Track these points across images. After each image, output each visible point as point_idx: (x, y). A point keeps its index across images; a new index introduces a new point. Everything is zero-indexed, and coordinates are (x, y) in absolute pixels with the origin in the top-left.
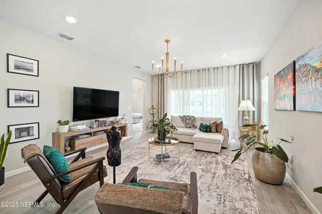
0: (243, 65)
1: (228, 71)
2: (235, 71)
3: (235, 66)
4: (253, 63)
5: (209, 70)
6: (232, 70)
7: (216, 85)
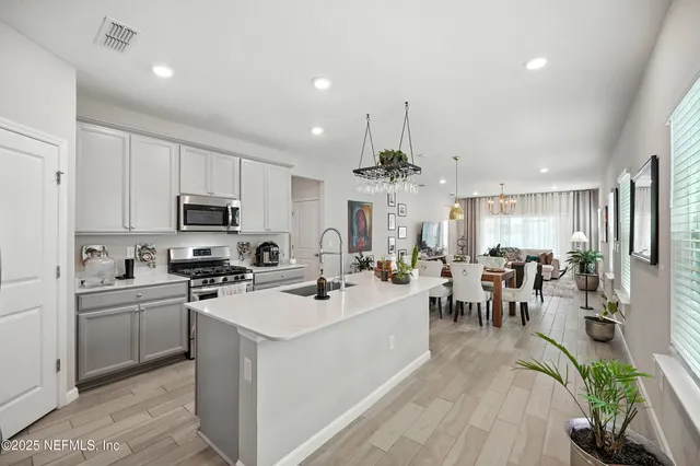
0: (578, 191)
1: (560, 198)
2: (568, 198)
3: (568, 192)
4: (590, 190)
5: (535, 195)
6: (564, 196)
7: (544, 213)
